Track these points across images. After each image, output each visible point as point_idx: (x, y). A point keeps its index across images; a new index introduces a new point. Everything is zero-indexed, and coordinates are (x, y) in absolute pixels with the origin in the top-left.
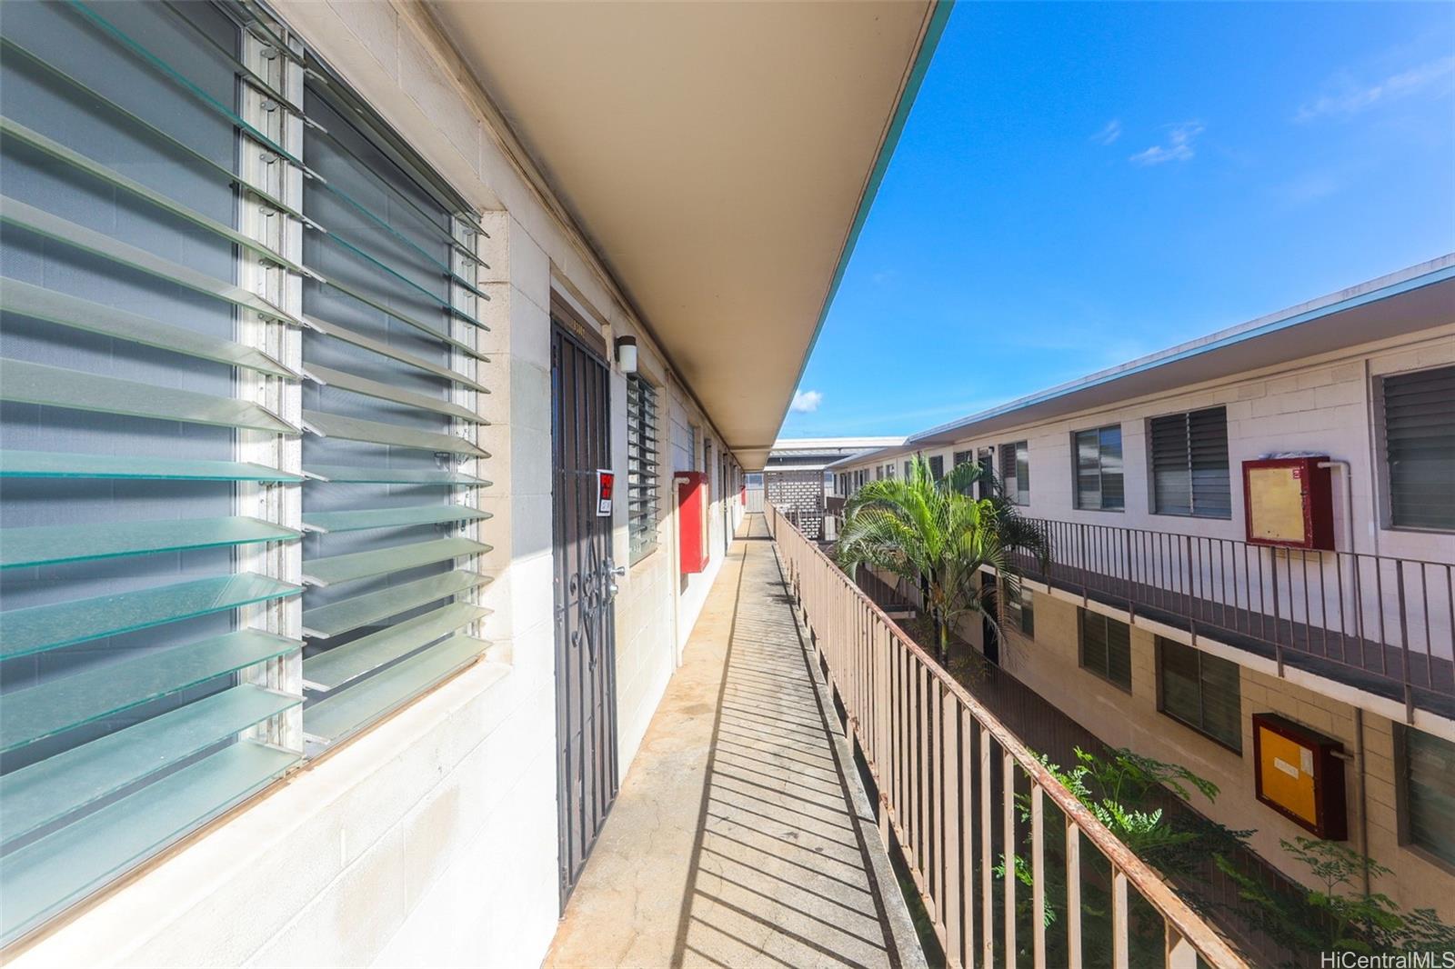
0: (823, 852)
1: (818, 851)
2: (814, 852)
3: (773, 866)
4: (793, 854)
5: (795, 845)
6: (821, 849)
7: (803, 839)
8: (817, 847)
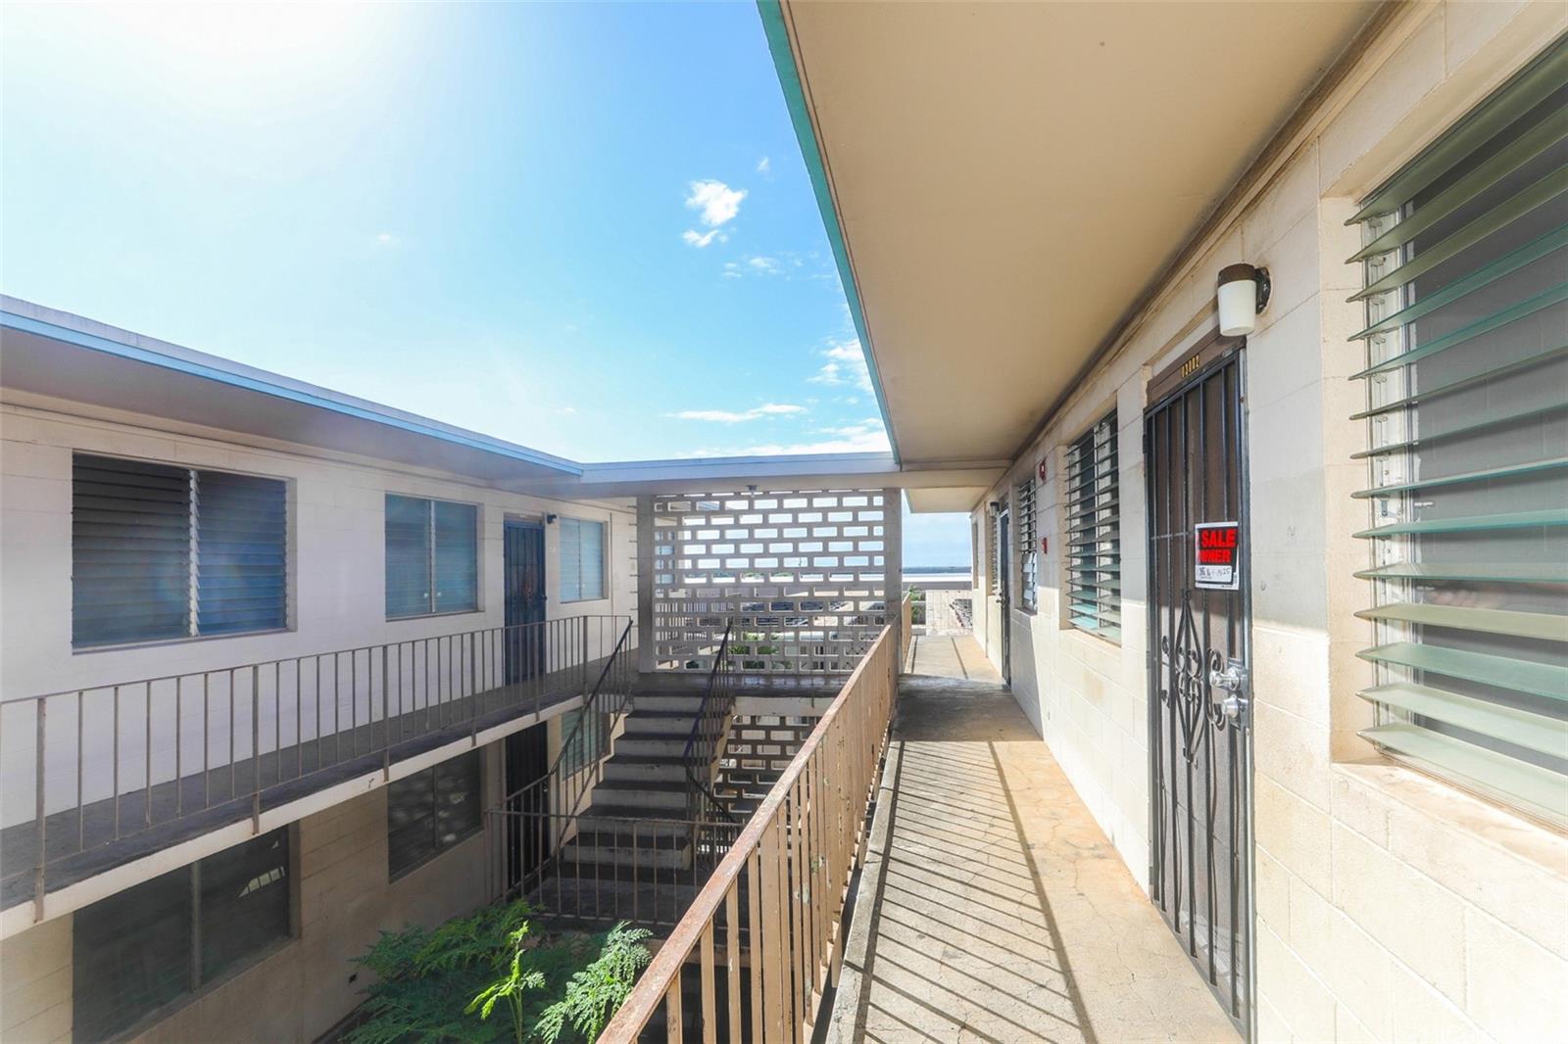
0: (918, 934)
1: (923, 935)
2: (927, 934)
3: (970, 925)
4: (951, 936)
5: (948, 944)
6: (919, 936)
7: (937, 949)
8: (924, 940)
